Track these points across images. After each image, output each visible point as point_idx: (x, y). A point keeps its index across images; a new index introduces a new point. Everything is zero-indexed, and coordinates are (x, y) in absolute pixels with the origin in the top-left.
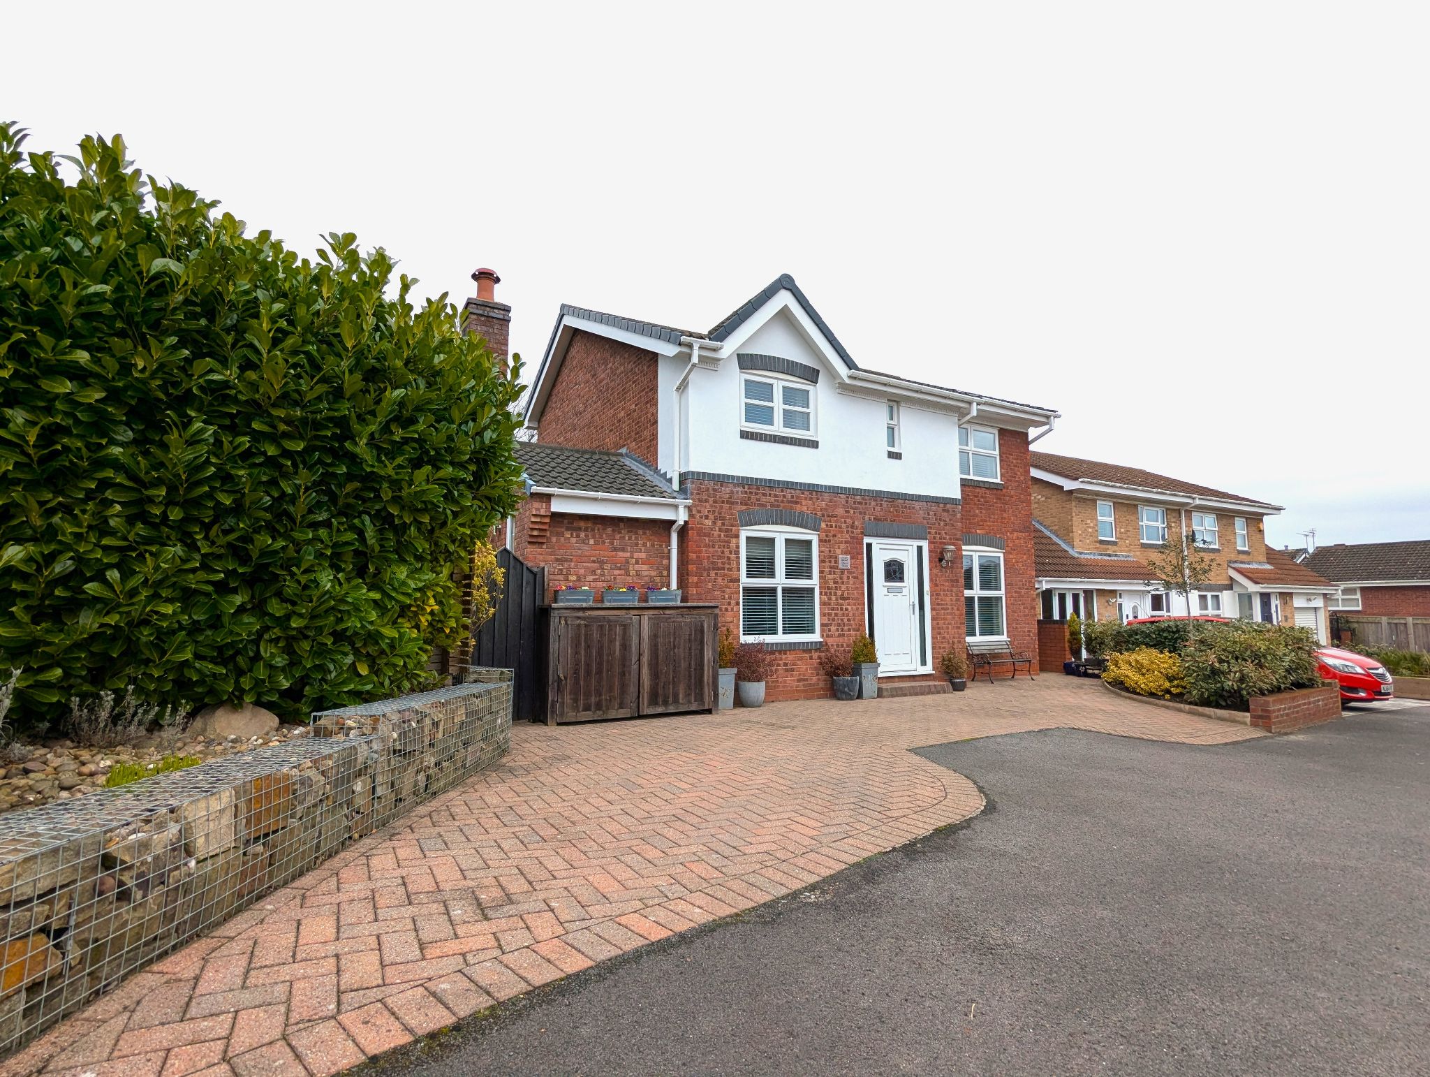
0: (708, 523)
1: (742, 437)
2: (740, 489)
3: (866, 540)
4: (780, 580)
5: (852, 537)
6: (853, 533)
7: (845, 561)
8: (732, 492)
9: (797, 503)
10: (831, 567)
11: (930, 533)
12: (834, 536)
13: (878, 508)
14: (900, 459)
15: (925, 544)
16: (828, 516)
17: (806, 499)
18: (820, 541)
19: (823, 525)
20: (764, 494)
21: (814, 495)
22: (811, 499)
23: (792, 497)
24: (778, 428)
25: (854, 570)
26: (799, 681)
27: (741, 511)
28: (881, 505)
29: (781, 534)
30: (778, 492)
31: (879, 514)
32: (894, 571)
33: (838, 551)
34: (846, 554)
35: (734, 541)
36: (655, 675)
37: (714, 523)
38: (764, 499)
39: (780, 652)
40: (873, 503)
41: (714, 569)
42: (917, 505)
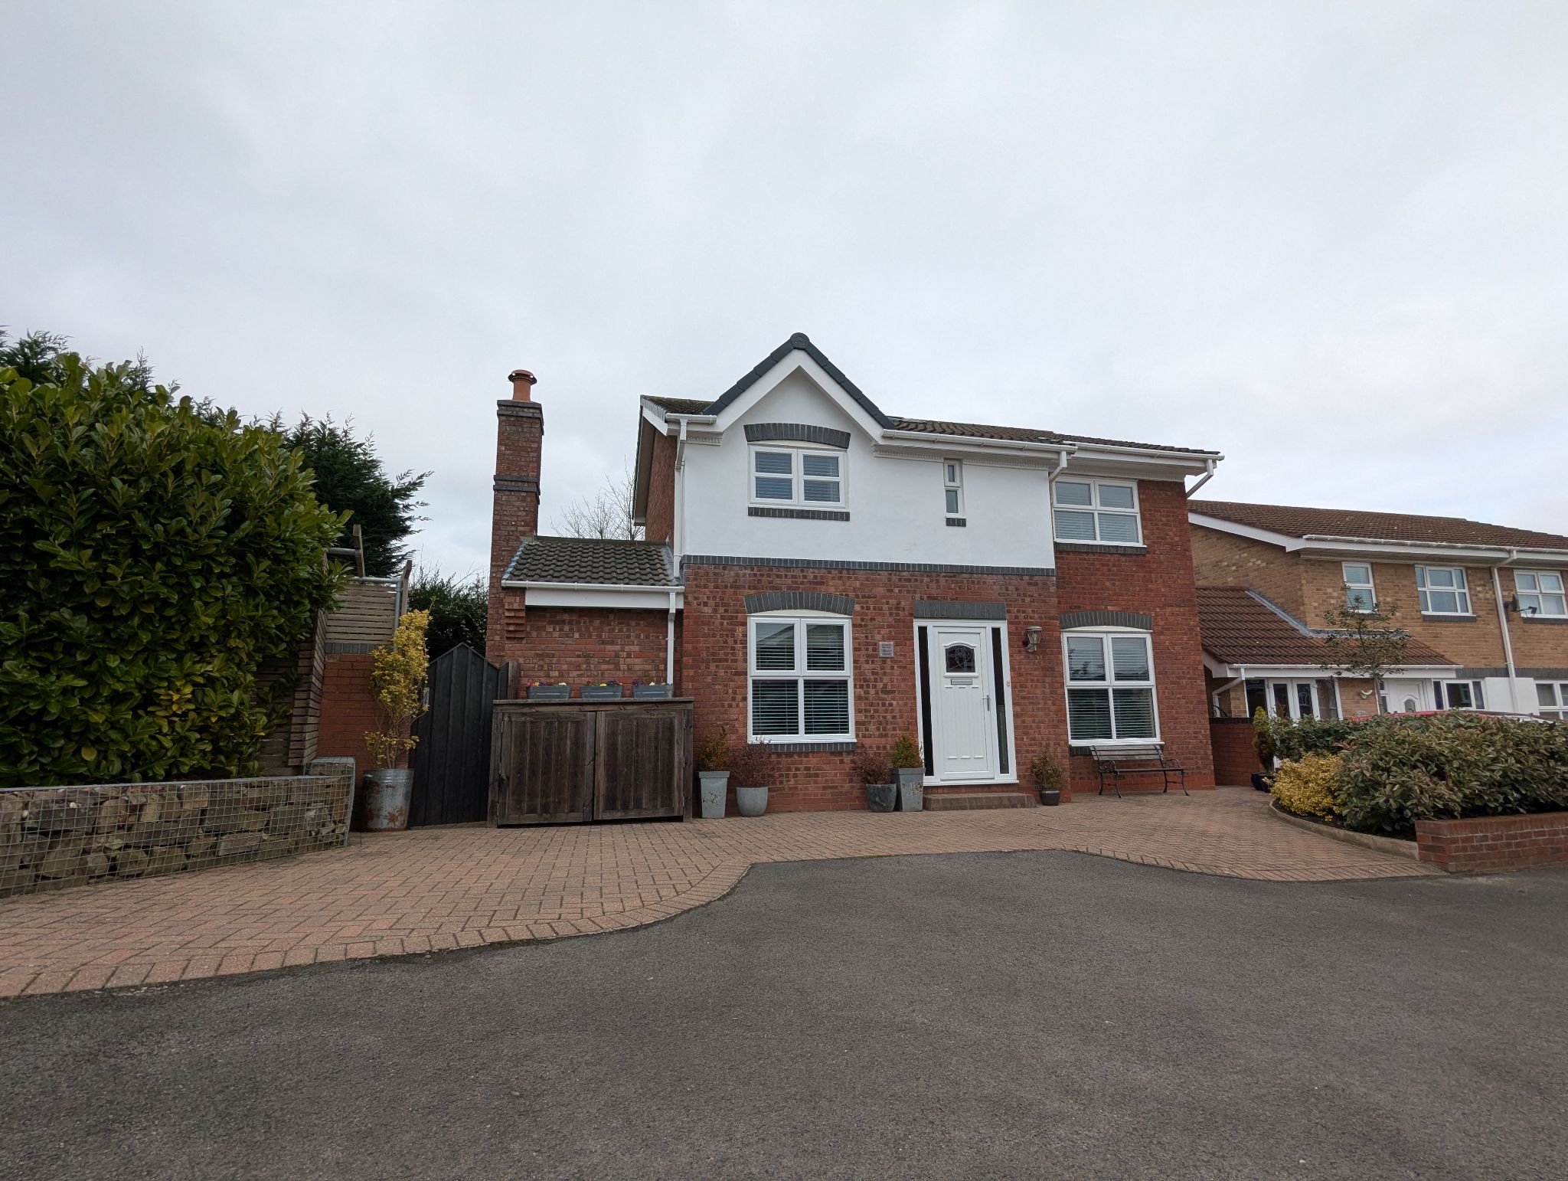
0: (707, 610)
1: (750, 514)
2: (748, 572)
3: (917, 624)
4: (801, 671)
5: (896, 621)
6: (898, 615)
7: (887, 648)
8: (737, 575)
9: (822, 583)
10: (868, 656)
11: (1009, 611)
12: (872, 619)
13: (934, 585)
14: (964, 525)
15: (1003, 626)
16: (864, 597)
17: (833, 578)
18: (854, 626)
19: (857, 608)
20: (778, 576)
21: (845, 574)
22: (840, 578)
23: (816, 577)
24: (798, 500)
25: (901, 658)
26: (825, 788)
27: (748, 597)
28: (938, 581)
29: (801, 621)
30: (797, 572)
31: (934, 592)
32: (960, 659)
33: (878, 637)
34: (889, 639)
35: (740, 629)
36: (612, 776)
37: (715, 611)
38: (778, 581)
39: (800, 754)
40: (926, 580)
41: (714, 661)
42: (990, 579)
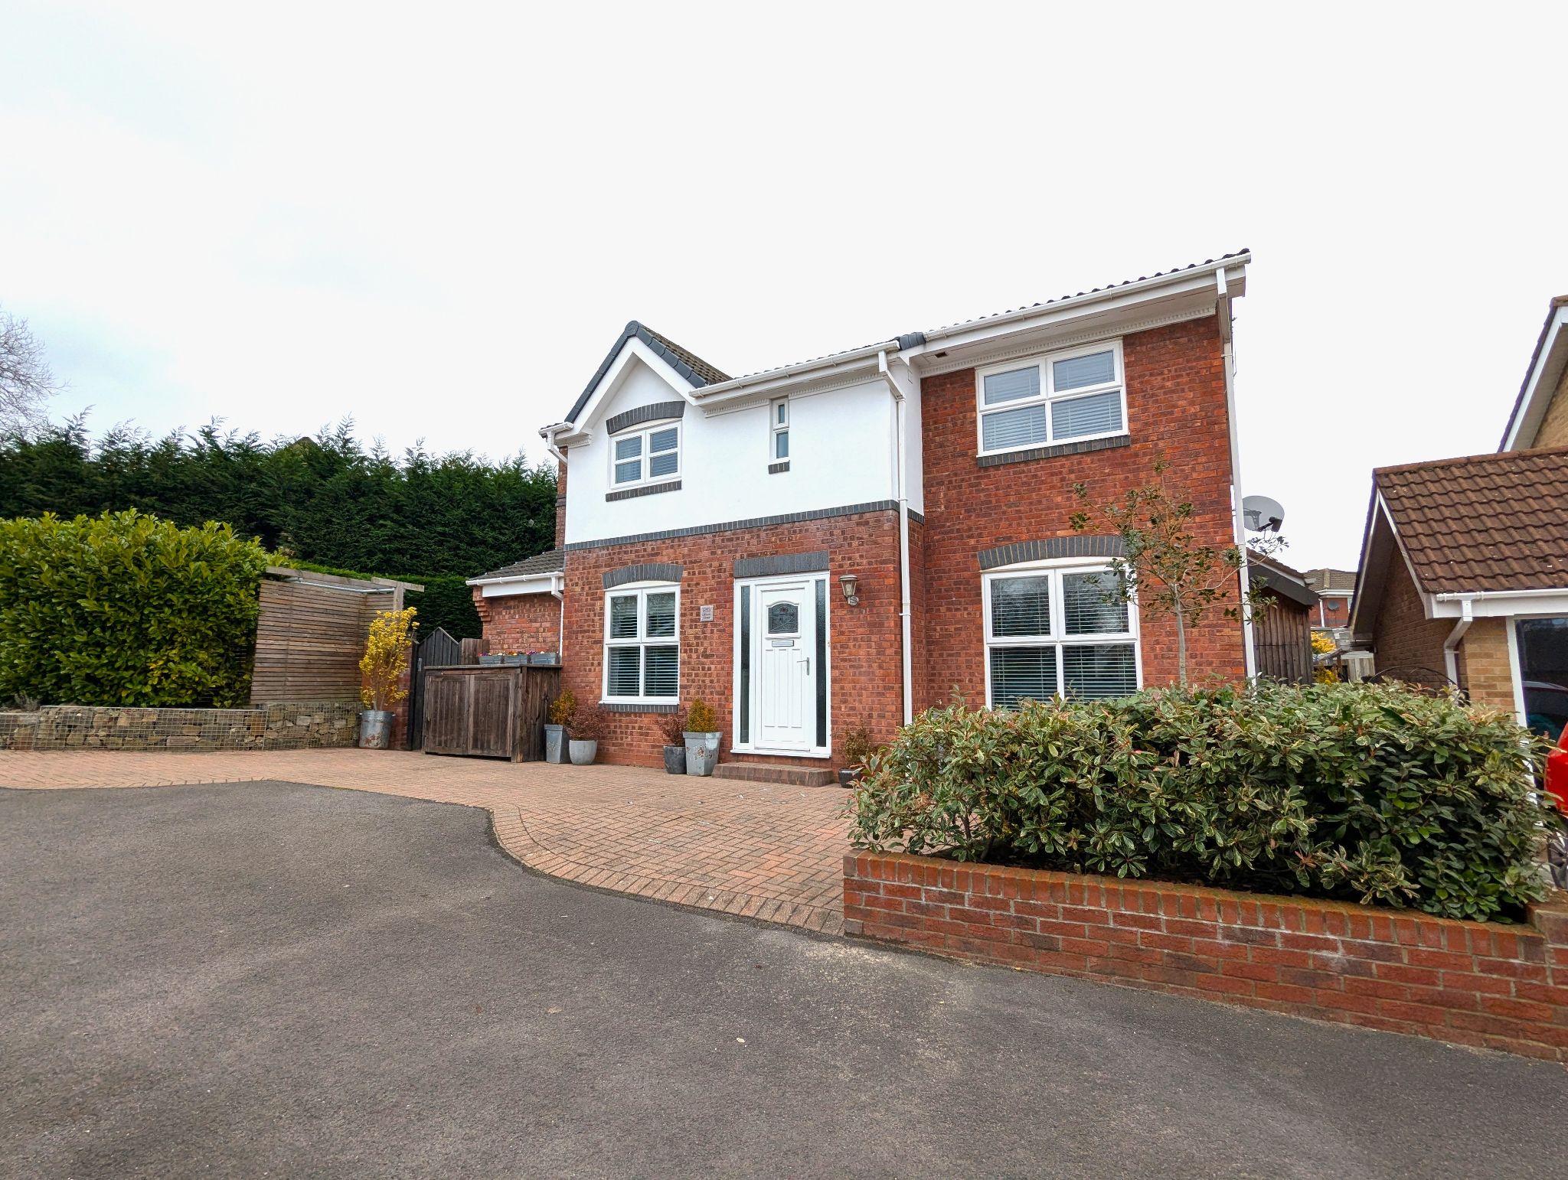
0: (578, 589)
1: (607, 500)
2: (605, 552)
3: (738, 585)
4: (642, 639)
5: (718, 583)
6: (719, 577)
7: (707, 612)
8: (598, 556)
9: (657, 554)
10: (692, 621)
11: (832, 560)
12: (698, 584)
13: (754, 541)
14: (789, 469)
15: (826, 576)
16: (691, 562)
17: (667, 548)
18: (682, 592)
19: (685, 574)
20: (626, 553)
21: (676, 543)
22: (672, 547)
23: (653, 549)
24: (646, 479)
25: (721, 622)
26: (653, 747)
27: (605, 574)
28: (758, 536)
29: (642, 590)
30: (639, 547)
31: (753, 549)
32: (783, 618)
33: (701, 601)
34: (711, 603)
35: (598, 603)
36: (476, 724)
37: (583, 589)
38: (626, 557)
40: (747, 536)
41: (581, 632)
42: (812, 526)
